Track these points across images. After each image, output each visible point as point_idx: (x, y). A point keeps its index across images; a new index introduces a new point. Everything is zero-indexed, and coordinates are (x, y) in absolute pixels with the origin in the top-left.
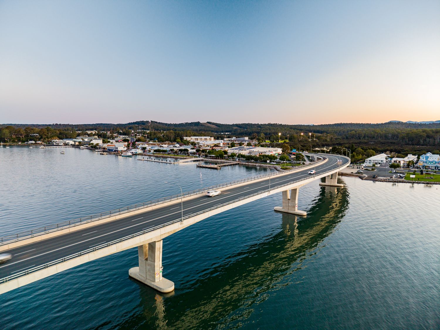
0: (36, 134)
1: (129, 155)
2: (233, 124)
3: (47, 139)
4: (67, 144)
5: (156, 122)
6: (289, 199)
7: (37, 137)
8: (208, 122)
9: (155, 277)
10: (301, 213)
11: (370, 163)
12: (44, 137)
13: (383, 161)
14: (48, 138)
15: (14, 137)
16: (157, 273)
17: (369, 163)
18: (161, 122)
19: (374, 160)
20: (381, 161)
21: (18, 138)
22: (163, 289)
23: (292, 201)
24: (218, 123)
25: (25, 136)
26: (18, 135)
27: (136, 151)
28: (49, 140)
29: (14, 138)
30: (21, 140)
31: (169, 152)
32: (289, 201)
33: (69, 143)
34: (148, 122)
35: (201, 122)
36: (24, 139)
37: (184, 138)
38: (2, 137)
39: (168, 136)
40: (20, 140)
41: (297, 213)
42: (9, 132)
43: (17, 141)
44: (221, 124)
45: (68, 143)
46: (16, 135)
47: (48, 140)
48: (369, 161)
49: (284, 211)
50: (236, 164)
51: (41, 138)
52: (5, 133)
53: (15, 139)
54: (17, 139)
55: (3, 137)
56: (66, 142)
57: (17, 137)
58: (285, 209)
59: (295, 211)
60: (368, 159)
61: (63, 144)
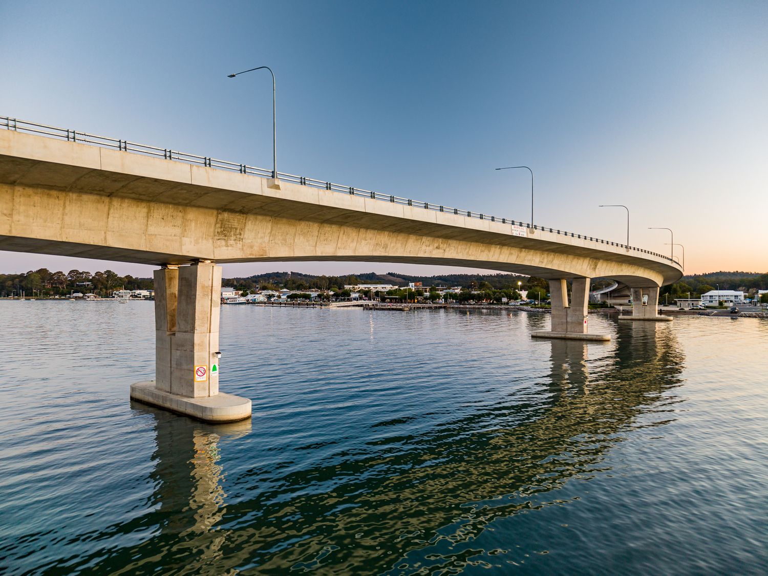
0: (87, 283)
1: (240, 302)
2: (434, 276)
3: (104, 290)
4: (137, 296)
5: (300, 275)
6: (566, 308)
7: (89, 287)
8: (389, 274)
9: (193, 380)
10: (597, 336)
11: (712, 302)
12: (100, 286)
13: (739, 297)
14: (107, 289)
15: (49, 286)
16: (202, 370)
17: (710, 302)
18: (308, 274)
19: (719, 296)
20: (735, 296)
21: (55, 289)
22: (211, 409)
23: (575, 310)
24: (408, 275)
25: (67, 286)
26: (56, 285)
27: (254, 298)
28: (109, 291)
29: (48, 288)
30: (61, 291)
31: (316, 299)
32: (568, 312)
33: (141, 294)
34: (286, 273)
35: (377, 274)
36: (65, 290)
37: (345, 286)
38: (27, 287)
39: (317, 283)
40: (59, 291)
41: (588, 337)
42: (41, 279)
43: (52, 293)
44: (411, 277)
45: (138, 294)
46: (52, 284)
47: (106, 292)
48: (709, 298)
49: (556, 336)
50: (441, 307)
51: (95, 288)
52: (33, 279)
53: (50, 290)
54: (53, 290)
55: (29, 286)
56: (135, 293)
57: (54, 287)
58: (558, 330)
59: (583, 332)
60: (706, 294)
61: (129, 295)
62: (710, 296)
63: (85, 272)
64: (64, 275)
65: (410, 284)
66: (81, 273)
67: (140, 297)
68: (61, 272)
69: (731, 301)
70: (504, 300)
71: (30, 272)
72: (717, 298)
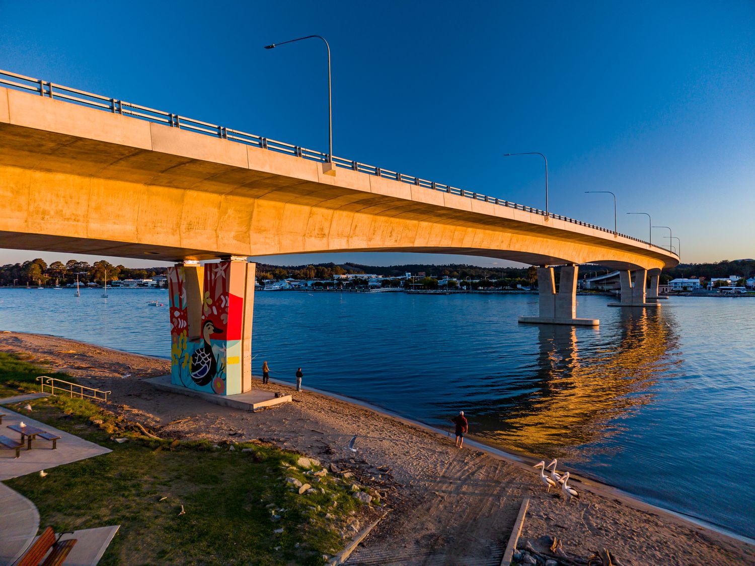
0: (84, 272)
7: (86, 276)
11: (677, 287)
12: (99, 275)
13: (697, 284)
15: (47, 276)
19: (682, 283)
20: (692, 283)
25: (65, 275)
36: (64, 280)
37: (334, 276)
46: (50, 273)
51: (94, 277)
60: (671, 282)
61: (136, 284)
62: (675, 283)
63: (83, 263)
64: (63, 265)
65: (407, 274)
66: (79, 263)
67: (147, 286)
68: (60, 262)
69: (691, 287)
70: (519, 286)
71: (27, 262)
72: (680, 285)
